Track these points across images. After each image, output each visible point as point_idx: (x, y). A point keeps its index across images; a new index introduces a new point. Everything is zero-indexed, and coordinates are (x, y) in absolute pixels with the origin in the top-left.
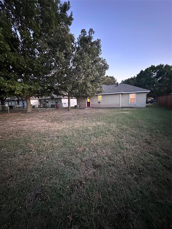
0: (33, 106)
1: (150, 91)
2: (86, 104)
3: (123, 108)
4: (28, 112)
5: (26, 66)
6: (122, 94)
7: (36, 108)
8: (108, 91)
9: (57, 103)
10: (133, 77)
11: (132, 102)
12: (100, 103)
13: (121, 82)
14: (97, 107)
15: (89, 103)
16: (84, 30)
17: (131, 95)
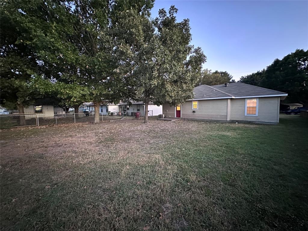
0: (112, 113)
1: (287, 95)
2: (175, 114)
3: (233, 122)
4: (96, 122)
5: (87, 66)
6: (231, 99)
7: (115, 116)
8: (208, 95)
9: (138, 110)
10: (261, 70)
11: (251, 112)
12: (195, 113)
13: (239, 79)
14: (190, 118)
15: (178, 112)
16: (163, 9)
17: (248, 101)
